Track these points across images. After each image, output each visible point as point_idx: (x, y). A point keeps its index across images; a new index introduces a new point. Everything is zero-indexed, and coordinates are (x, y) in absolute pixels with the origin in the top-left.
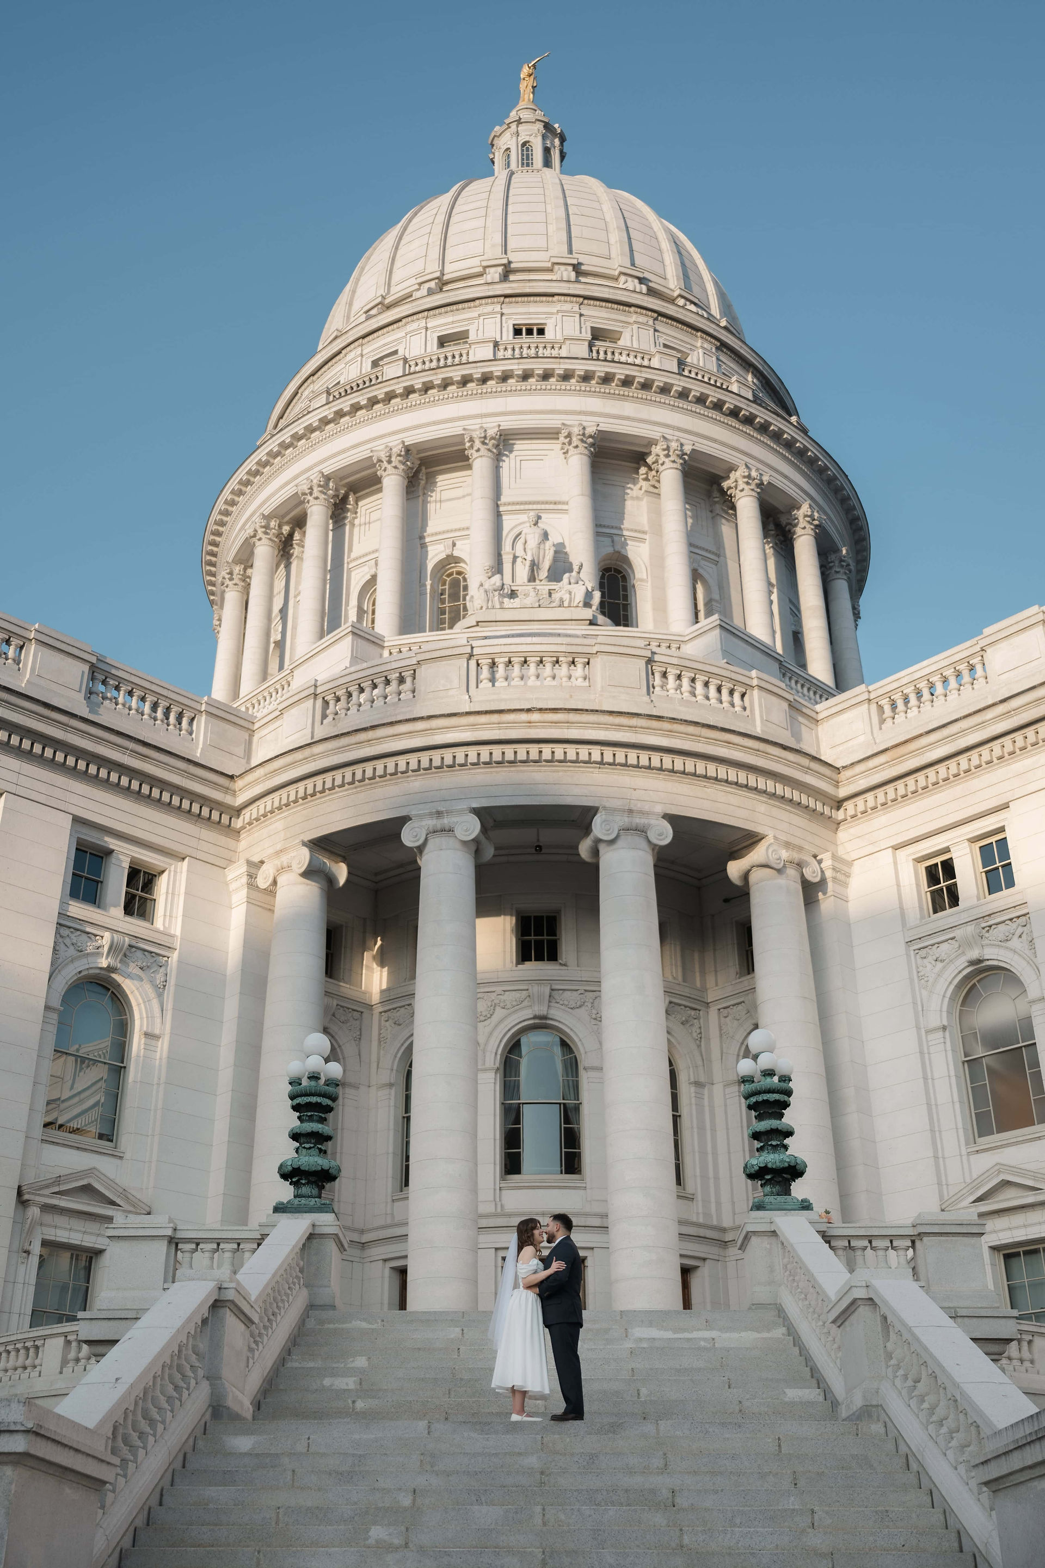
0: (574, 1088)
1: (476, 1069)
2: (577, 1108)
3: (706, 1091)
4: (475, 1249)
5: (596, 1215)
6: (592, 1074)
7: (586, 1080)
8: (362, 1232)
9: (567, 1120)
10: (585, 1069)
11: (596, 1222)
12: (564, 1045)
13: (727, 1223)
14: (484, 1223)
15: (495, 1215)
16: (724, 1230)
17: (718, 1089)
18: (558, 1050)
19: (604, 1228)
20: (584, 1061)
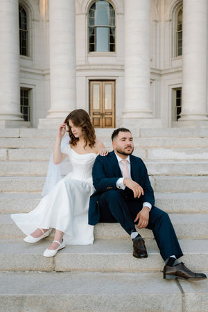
0: (114, 22)
1: (74, 14)
2: (114, 29)
3: (158, 24)
4: (75, 77)
5: (119, 65)
6: (120, 16)
7: (118, 18)
8: (43, 71)
9: (111, 33)
10: (118, 14)
11: (119, 68)
12: (111, 6)
13: (162, 68)
14: (78, 68)
15: (86, 65)
16: (161, 71)
17: (162, 24)
18: (108, 8)
19: (123, 70)
20: (117, 11)
